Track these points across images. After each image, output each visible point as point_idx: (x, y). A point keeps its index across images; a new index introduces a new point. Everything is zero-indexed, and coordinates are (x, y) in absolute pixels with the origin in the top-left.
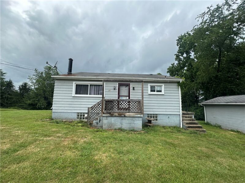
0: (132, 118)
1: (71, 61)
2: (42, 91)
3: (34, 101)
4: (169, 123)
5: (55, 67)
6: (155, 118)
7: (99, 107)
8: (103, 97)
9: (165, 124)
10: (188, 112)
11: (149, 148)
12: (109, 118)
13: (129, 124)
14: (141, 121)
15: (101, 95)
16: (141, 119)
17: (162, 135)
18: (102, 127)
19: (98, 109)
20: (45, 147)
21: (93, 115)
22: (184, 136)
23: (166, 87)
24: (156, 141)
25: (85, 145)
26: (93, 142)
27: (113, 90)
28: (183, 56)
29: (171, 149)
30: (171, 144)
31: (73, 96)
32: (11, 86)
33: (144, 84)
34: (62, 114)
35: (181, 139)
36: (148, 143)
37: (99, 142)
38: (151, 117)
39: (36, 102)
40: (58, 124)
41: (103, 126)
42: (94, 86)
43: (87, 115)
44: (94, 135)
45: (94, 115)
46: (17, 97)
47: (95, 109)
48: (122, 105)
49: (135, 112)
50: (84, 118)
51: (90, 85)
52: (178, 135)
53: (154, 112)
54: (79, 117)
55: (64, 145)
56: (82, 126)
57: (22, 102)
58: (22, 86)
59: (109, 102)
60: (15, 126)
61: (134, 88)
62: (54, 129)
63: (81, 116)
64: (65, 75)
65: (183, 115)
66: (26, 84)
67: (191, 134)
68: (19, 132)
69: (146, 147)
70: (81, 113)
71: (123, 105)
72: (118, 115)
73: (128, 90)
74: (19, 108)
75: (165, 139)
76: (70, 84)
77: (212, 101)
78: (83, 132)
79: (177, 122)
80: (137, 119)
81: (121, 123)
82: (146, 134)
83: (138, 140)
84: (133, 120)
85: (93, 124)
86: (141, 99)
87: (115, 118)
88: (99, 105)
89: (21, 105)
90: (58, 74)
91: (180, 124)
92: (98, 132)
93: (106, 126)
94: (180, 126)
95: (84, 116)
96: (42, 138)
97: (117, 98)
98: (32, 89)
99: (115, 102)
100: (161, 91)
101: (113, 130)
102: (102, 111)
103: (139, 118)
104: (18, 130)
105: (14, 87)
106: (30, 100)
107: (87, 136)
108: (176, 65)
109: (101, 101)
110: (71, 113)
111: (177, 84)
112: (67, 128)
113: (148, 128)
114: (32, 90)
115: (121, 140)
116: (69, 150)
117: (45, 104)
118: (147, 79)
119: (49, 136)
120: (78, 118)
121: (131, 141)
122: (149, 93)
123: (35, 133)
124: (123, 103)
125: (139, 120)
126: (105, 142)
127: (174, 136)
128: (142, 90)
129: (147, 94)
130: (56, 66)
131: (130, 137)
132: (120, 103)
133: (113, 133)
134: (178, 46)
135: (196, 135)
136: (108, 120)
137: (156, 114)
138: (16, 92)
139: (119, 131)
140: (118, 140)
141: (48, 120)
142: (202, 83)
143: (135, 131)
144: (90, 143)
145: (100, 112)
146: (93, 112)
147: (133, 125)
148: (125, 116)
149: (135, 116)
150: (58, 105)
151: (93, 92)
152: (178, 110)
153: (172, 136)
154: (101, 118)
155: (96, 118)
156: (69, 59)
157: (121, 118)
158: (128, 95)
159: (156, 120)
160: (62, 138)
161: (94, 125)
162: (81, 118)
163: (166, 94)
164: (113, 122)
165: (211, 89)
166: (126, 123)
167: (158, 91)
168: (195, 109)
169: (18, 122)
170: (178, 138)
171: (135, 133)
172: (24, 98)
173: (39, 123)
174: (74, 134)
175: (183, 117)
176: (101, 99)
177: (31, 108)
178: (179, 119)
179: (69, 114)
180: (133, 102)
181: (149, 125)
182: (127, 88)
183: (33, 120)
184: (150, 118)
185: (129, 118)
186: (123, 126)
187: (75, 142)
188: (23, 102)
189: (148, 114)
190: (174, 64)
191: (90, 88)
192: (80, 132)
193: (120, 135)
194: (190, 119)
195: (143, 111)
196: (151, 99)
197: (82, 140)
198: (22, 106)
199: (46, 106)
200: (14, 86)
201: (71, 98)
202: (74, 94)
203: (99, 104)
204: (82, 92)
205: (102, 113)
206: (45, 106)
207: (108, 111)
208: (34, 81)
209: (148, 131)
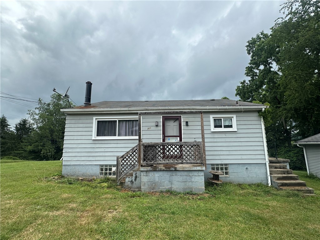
0: (188, 172)
1: (89, 85)
2: (48, 131)
3: (38, 146)
4: (247, 178)
5: (66, 95)
6: (224, 171)
7: (135, 155)
8: (140, 140)
9: (241, 181)
10: (279, 159)
11: (223, 229)
12: (151, 174)
13: (183, 183)
14: (203, 178)
15: (136, 135)
16: (202, 174)
17: (240, 201)
18: (139, 189)
19: (133, 159)
20: (51, 231)
21: (125, 170)
22: (278, 201)
23: (239, 119)
24: (232, 214)
25: (114, 225)
26: (128, 218)
27: (154, 128)
28: (259, 68)
29: (260, 228)
30: (258, 219)
31: (93, 138)
32: (5, 125)
33: (204, 115)
34: (77, 168)
35: (273, 207)
36: (220, 218)
37: (137, 219)
38: (218, 169)
39: (40, 148)
40: (71, 186)
41: (142, 187)
42: (124, 123)
43: (116, 168)
44: (128, 204)
45: (127, 169)
46: (13, 141)
47: (127, 160)
48: (170, 151)
49: (191, 163)
50: (110, 174)
51: (119, 121)
52: (267, 200)
53: (222, 160)
54: (104, 172)
55: (81, 225)
56: (109, 187)
57: (19, 148)
58: (20, 124)
59: (149, 148)
60: (6, 191)
61: (187, 122)
62: (65, 195)
63: (106, 170)
64: (80, 107)
65: (271, 164)
66: (25, 121)
67: (288, 197)
68: (12, 202)
69: (217, 226)
70: (106, 165)
71: (172, 151)
72: (164, 168)
73: (178, 127)
74: (15, 157)
75: (246, 208)
76: (89, 121)
77: (316, 138)
78: (111, 199)
79: (262, 177)
80: (196, 173)
81: (170, 182)
82: (213, 200)
83: (201, 212)
84: (190, 176)
85: (126, 184)
86: (201, 140)
87: (161, 173)
88: (134, 153)
89: (18, 154)
90: (70, 107)
91: (267, 180)
92: (134, 197)
93: (146, 186)
94: (268, 184)
95: (110, 169)
96: (46, 213)
97: (162, 141)
98: (33, 128)
99: (159, 147)
100: (231, 126)
101: (158, 194)
102: (139, 161)
103: (200, 172)
104: (10, 199)
105: (8, 127)
106: (31, 145)
107: (116, 207)
108: (249, 82)
109: (136, 146)
110: (90, 166)
111: (257, 114)
112: (84, 191)
113: (215, 189)
114: (34, 131)
115: (173, 213)
116: (89, 235)
117: (53, 151)
118: (208, 107)
119: (58, 209)
120: (101, 174)
121: (190, 215)
122: (212, 130)
123: (35, 203)
124: (172, 149)
125: (198, 176)
126: (146, 217)
127: (260, 202)
128: (202, 126)
129: (209, 132)
130: (68, 94)
131: (188, 206)
132: (167, 149)
133: (158, 200)
134: (249, 54)
135: (297, 199)
136: (149, 177)
137: (226, 164)
138: (12, 134)
139: (168, 195)
140: (168, 213)
141: (56, 177)
142: (296, 110)
143: (194, 194)
144: (122, 221)
145: (136, 163)
146: (125, 163)
147: (190, 184)
148: (176, 170)
149: (192, 169)
150: (70, 154)
151: (123, 132)
152: (262, 157)
153: (256, 201)
154: (138, 173)
155: (130, 174)
156: (86, 83)
157: (170, 173)
158: (178, 135)
159: (227, 173)
160: (78, 211)
161: (128, 186)
162: (106, 174)
163: (240, 131)
164: (157, 180)
165: (311, 118)
166: (178, 181)
167: (226, 127)
168: (286, 152)
169: (11, 184)
170: (269, 206)
171: (195, 197)
172: (22, 142)
173: (43, 184)
174: (96, 204)
175: (270, 167)
176: (138, 141)
177: (32, 157)
178: (265, 171)
179: (87, 167)
180: (188, 147)
181: (216, 184)
182: (177, 123)
183: (34, 179)
184: (215, 171)
185: (182, 173)
186: (173, 186)
187: (99, 220)
188: (21, 148)
189: (212, 165)
190: (244, 81)
191: (118, 125)
192: (106, 198)
193: (171, 203)
194: (283, 171)
195: (205, 160)
196: (215, 140)
197: (110, 215)
198: (20, 154)
199: (55, 153)
200: (8, 125)
201: (91, 142)
202: (94, 136)
203: (133, 150)
204: (106, 132)
205: (139, 165)
206: (53, 153)
207: (149, 162)
208: (37, 117)
209: (215, 194)
